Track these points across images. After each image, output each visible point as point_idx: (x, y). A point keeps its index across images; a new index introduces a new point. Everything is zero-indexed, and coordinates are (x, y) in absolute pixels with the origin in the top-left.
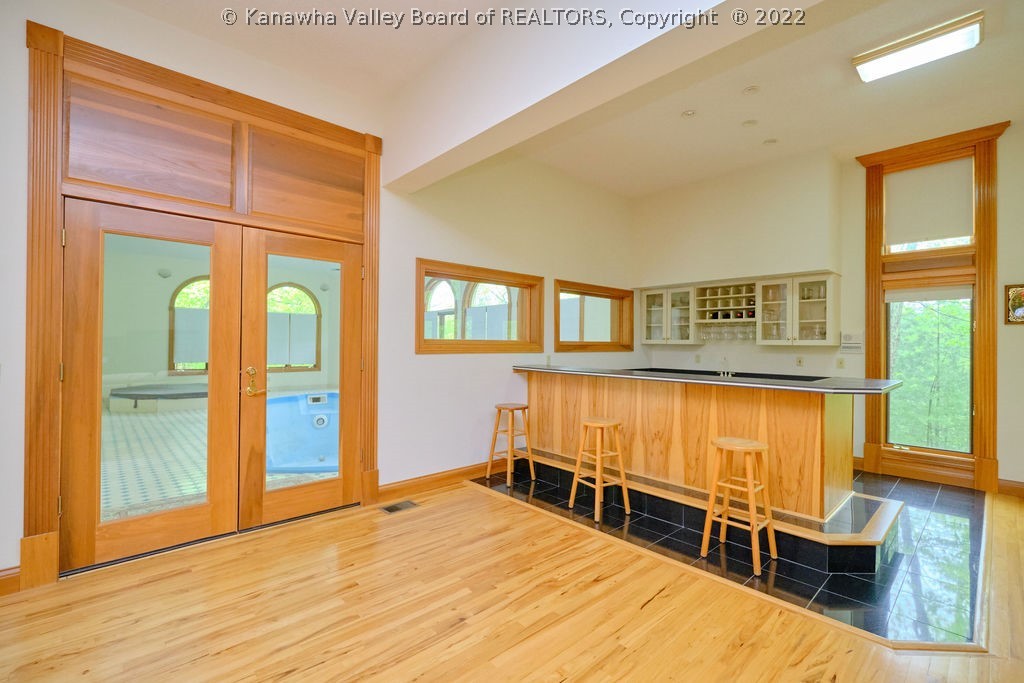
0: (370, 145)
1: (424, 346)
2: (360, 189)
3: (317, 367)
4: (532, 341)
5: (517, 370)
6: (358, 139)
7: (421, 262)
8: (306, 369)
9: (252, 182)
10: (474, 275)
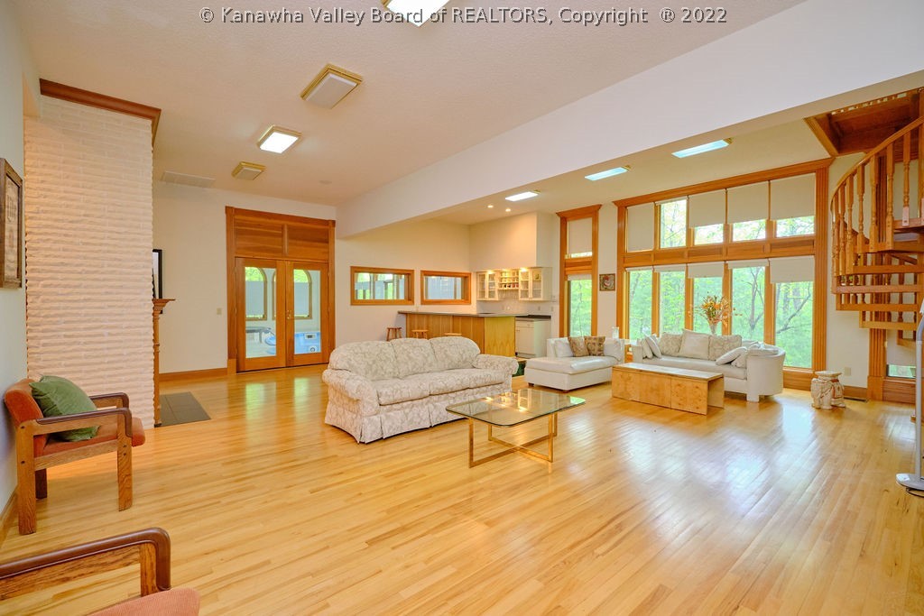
0: (331, 224)
1: (354, 302)
2: (327, 242)
3: (310, 317)
4: (410, 298)
5: (399, 313)
6: (326, 222)
7: (352, 267)
8: (303, 318)
9: (290, 244)
10: (375, 271)
